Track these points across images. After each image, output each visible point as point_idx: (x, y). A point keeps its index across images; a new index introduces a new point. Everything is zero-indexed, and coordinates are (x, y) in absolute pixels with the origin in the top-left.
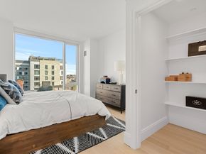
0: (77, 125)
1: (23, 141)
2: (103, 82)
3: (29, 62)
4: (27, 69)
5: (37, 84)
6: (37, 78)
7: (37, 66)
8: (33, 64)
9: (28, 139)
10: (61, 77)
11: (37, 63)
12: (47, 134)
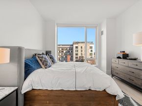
0: (82, 96)
1: (42, 96)
2: (119, 58)
3: (73, 45)
4: (72, 49)
5: (76, 58)
6: (77, 54)
7: (77, 47)
8: (75, 46)
9: (44, 96)
10: (90, 54)
11: (77, 45)
12: (57, 96)
